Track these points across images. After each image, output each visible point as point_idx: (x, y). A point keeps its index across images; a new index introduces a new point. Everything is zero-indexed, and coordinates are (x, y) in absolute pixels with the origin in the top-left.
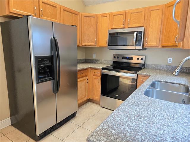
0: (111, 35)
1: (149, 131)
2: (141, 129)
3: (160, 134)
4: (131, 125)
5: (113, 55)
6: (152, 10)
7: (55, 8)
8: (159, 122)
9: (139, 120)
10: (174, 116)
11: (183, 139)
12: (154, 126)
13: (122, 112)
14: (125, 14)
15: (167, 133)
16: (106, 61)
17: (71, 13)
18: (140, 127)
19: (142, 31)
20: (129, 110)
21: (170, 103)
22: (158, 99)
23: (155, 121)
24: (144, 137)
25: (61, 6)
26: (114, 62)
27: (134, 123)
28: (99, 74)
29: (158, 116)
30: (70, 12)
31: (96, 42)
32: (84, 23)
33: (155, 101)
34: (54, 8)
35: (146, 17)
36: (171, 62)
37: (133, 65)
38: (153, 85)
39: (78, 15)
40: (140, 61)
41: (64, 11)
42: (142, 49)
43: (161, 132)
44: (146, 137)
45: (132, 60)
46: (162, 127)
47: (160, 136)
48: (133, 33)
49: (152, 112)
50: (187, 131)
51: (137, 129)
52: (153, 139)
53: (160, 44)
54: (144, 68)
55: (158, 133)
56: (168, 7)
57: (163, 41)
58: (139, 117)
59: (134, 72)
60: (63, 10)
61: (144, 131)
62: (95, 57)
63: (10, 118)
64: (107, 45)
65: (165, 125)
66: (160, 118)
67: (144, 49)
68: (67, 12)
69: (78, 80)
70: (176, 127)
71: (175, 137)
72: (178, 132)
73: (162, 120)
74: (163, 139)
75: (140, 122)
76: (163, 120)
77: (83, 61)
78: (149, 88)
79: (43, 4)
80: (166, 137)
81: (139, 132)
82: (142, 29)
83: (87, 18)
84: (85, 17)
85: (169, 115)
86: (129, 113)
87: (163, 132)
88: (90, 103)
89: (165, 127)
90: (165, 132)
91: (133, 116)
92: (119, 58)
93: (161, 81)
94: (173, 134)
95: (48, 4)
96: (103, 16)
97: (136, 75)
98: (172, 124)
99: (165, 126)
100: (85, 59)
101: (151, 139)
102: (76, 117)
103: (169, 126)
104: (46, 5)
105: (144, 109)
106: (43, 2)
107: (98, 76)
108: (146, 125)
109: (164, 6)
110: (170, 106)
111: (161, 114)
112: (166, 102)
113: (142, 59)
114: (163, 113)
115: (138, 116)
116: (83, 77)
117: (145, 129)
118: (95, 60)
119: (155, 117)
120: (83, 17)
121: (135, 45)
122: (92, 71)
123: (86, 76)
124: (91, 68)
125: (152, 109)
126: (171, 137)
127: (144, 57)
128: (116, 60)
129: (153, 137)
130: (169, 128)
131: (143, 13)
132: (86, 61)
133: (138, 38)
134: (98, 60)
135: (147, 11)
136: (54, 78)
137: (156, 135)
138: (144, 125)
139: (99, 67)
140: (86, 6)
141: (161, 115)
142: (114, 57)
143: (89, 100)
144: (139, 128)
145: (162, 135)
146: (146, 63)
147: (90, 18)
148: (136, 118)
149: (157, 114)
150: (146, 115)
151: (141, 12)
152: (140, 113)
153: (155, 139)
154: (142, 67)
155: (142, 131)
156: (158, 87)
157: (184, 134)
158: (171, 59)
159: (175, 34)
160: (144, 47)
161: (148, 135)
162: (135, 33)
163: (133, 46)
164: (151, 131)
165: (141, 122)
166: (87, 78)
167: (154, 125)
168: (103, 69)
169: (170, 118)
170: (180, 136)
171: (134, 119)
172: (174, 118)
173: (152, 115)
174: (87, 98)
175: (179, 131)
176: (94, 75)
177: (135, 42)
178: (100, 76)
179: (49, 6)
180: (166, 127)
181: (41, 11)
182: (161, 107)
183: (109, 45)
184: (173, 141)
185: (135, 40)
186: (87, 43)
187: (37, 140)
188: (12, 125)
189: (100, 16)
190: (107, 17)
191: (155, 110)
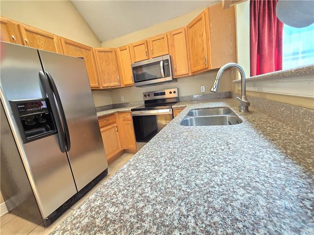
0: (135, 69)
1: (193, 184)
2: (177, 183)
3: (218, 185)
4: (157, 179)
5: (143, 93)
6: (174, 35)
7: (51, 40)
8: (209, 160)
9: (174, 164)
10: (228, 144)
11: (265, 185)
12: (201, 170)
13: (144, 157)
14: (146, 43)
15: (230, 179)
16: (136, 102)
17: (80, 47)
18: (176, 178)
19: (168, 59)
20: (157, 150)
21: (215, 126)
22: (199, 126)
23: (202, 158)
24: (186, 204)
25: (60, 39)
26: (146, 102)
27: (165, 174)
28: (130, 117)
29: (204, 149)
30: (77, 47)
31: (120, 81)
32: (100, 60)
33: (196, 128)
34: (49, 39)
35: (170, 44)
36: (204, 91)
37: (168, 101)
38: (190, 114)
39: (90, 50)
40: (173, 95)
41: (67, 45)
42: (171, 79)
43: (217, 179)
44: (189, 205)
45: (165, 94)
46: (216, 167)
47: (220, 192)
48: (159, 62)
49: (195, 145)
50: (262, 163)
51: (170, 186)
52: (206, 205)
53: (190, 71)
54: (179, 102)
55: (212, 184)
56: (190, 28)
57: (192, 66)
58: (173, 159)
59: (168, 107)
60: (66, 43)
61: (184, 187)
62: (123, 100)
63: (4, 203)
64: (133, 82)
65: (221, 161)
66: (208, 151)
67: (175, 80)
68: (72, 46)
69: (101, 130)
70: (239, 160)
71: (249, 184)
72: (249, 171)
73: (213, 154)
74: (227, 197)
75: (176, 168)
76: (215, 153)
77: (110, 107)
78: (186, 117)
79: (28, 33)
80: (232, 190)
81: (174, 195)
82: (168, 57)
83: (103, 53)
84: (100, 53)
85: (220, 143)
86: (156, 156)
87: (221, 177)
88: (125, 154)
89: (222, 166)
90: (225, 176)
91: (162, 160)
92: (150, 96)
93: (199, 109)
94: (241, 177)
95: (38, 34)
96: (123, 49)
97: (171, 109)
98: (231, 157)
99: (221, 164)
100: (113, 105)
101: (202, 208)
102: (109, 176)
103: (227, 162)
104: (34, 35)
105: (182, 143)
106: (26, 30)
107: (129, 120)
108: (187, 172)
109: (186, 28)
110: (217, 130)
111: (208, 144)
112: (210, 127)
113: (175, 92)
114: (211, 142)
115: (172, 157)
116: (110, 124)
117: (185, 182)
118: (125, 103)
119: (201, 152)
120: (97, 52)
121: (163, 76)
122: (120, 116)
123: (115, 123)
124: (118, 112)
125: (193, 140)
126: (242, 187)
127: (176, 90)
128: (148, 98)
129: (205, 197)
130: (229, 165)
131: (166, 38)
132: (114, 106)
133: (165, 68)
134: (128, 103)
135: (169, 37)
136: (57, 131)
137: (211, 189)
138: (184, 172)
139: (127, 110)
140: (101, 42)
141: (209, 147)
142: (145, 96)
143: (125, 152)
144: (173, 183)
145: (223, 187)
146: (180, 96)
147: (107, 53)
148: (168, 161)
149: (202, 146)
150: (186, 152)
151: (163, 38)
152: (176, 152)
153: (210, 202)
154: (177, 101)
155: (180, 190)
156: (196, 115)
157: (261, 171)
158: (204, 87)
159: (202, 56)
160: (174, 77)
161: (192, 195)
162: (162, 63)
163: (162, 77)
164: (198, 182)
165: (178, 167)
166: (116, 125)
167: (201, 166)
168: (133, 110)
169: (223, 147)
170: (258, 180)
171: (165, 165)
172: (230, 146)
173: (195, 150)
174: (120, 149)
175: (248, 167)
176: (124, 121)
177: (163, 73)
178: (131, 120)
179: (39, 36)
180: (224, 166)
181: (25, 42)
182: (205, 135)
183: (135, 82)
184: (249, 195)
185: (162, 71)
186: (109, 83)
187: (46, 225)
188: (10, 212)
189: (119, 50)
190: (126, 49)
191: (198, 141)
